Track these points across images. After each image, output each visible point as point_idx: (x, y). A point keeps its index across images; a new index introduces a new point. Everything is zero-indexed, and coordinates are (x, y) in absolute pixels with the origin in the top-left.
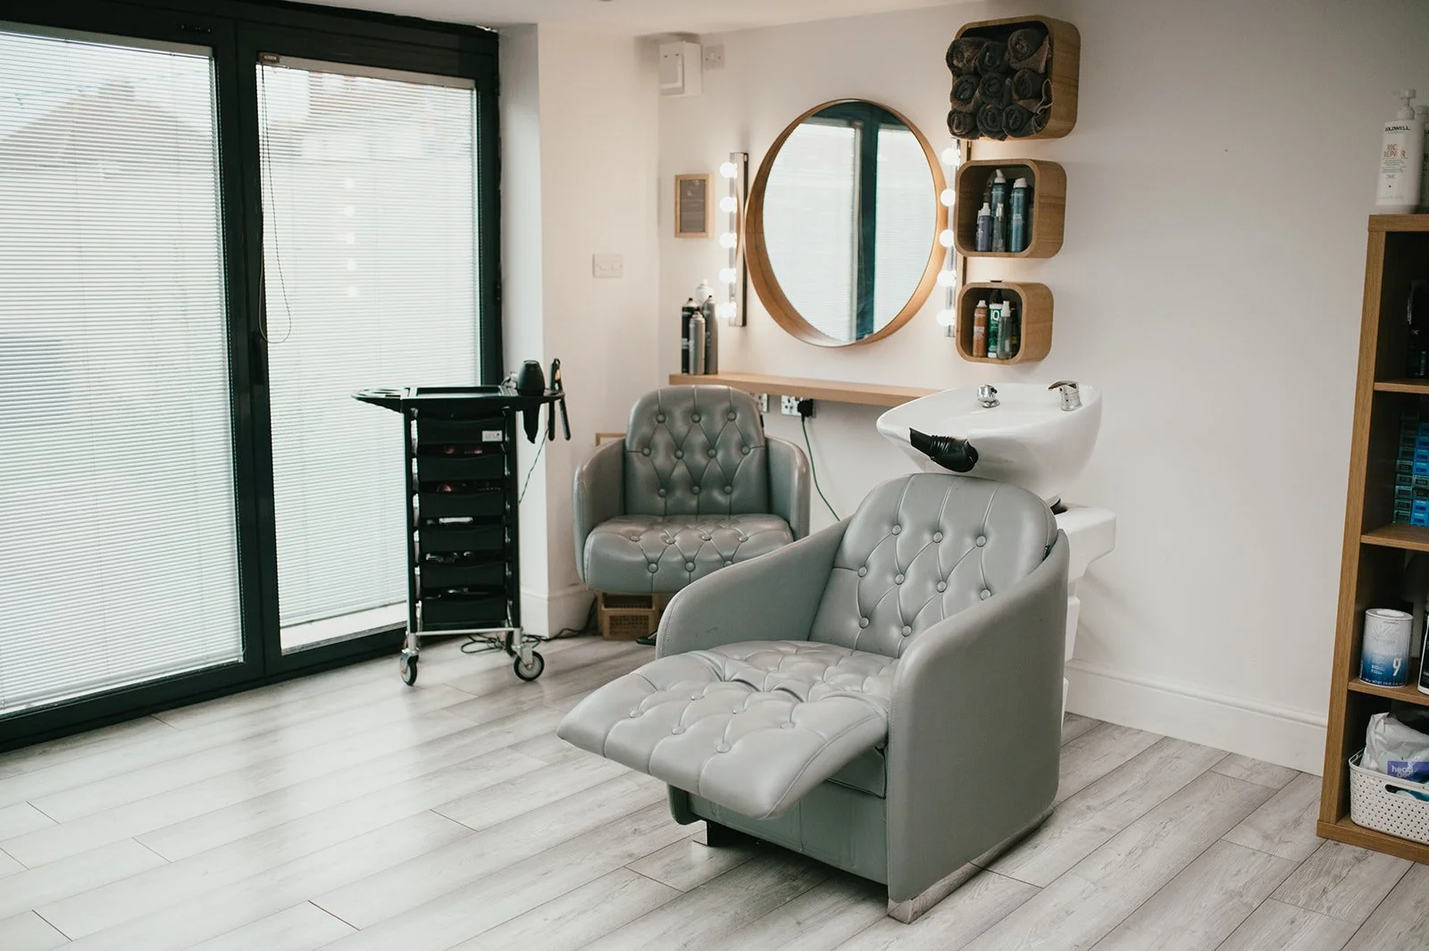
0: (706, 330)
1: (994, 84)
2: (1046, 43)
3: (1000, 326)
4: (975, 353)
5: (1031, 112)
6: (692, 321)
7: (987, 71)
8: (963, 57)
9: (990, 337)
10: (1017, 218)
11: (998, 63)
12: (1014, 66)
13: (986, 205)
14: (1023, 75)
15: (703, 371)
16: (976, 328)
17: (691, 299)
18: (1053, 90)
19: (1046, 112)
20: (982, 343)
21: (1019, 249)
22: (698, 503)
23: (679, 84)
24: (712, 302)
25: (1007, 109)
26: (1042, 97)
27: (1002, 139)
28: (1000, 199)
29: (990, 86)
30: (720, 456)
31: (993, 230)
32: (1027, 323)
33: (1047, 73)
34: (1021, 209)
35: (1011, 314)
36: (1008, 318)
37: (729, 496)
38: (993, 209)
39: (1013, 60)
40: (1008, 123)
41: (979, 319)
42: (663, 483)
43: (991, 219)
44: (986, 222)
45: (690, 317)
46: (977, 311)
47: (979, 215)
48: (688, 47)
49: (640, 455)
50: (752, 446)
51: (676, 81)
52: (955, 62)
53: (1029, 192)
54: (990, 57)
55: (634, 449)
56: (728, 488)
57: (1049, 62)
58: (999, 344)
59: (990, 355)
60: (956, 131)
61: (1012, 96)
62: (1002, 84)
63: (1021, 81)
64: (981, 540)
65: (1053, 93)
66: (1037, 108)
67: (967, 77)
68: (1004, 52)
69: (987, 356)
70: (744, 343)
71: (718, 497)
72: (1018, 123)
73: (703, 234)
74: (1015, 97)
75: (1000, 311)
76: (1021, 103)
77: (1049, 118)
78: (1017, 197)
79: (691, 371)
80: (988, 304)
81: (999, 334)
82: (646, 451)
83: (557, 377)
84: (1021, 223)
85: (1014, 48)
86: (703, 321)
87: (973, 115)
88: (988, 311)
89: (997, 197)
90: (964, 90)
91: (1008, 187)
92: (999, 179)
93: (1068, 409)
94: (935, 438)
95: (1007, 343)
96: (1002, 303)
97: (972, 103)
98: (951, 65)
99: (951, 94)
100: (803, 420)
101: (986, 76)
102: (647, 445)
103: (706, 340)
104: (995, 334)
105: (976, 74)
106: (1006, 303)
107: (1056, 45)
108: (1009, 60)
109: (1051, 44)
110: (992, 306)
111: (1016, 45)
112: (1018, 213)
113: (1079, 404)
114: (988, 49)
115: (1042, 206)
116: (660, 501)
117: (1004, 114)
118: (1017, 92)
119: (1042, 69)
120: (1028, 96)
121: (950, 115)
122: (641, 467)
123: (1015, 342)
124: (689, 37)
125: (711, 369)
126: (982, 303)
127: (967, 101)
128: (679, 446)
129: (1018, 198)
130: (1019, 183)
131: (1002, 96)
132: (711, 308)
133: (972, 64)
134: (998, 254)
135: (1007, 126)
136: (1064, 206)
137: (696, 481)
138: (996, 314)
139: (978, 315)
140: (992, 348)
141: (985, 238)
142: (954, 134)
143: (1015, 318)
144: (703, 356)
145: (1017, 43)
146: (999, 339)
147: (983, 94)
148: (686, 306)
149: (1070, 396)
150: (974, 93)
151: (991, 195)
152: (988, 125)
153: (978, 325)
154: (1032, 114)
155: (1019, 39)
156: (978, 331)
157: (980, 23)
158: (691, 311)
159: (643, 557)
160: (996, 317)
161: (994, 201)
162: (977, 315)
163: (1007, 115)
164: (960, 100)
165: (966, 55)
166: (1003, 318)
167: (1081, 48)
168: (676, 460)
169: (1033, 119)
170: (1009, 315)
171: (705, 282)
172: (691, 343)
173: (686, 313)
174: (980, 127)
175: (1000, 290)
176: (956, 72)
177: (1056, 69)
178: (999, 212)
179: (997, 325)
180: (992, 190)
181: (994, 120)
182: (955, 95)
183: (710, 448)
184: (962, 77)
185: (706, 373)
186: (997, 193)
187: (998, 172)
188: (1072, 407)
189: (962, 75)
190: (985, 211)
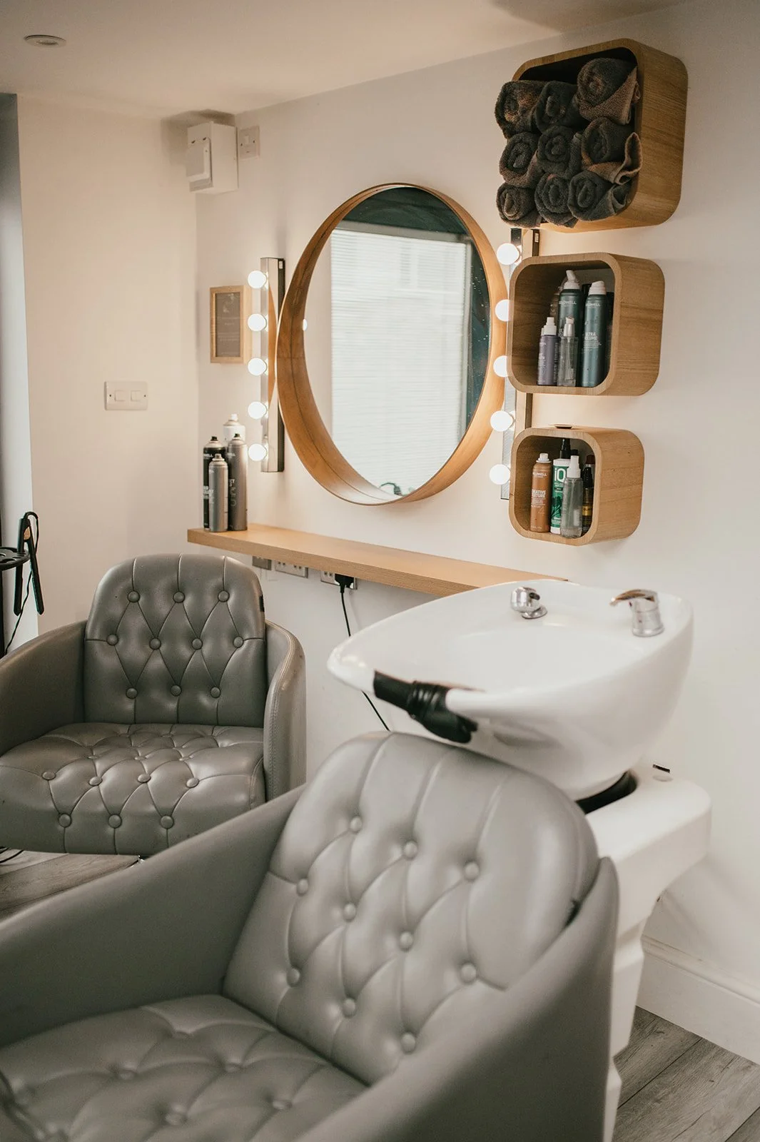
0: (230, 477)
1: (557, 143)
2: (633, 78)
3: (565, 491)
4: (533, 527)
5: (609, 182)
6: (212, 465)
7: (549, 125)
8: (516, 107)
9: (552, 503)
10: (591, 338)
11: (563, 111)
12: (585, 114)
13: (550, 320)
14: (597, 127)
15: (226, 527)
16: (535, 493)
17: (214, 439)
18: (641, 148)
19: (630, 182)
20: (542, 513)
21: (593, 383)
22: (178, 706)
23: (206, 175)
24: (238, 442)
25: (575, 178)
26: (623, 158)
27: (570, 224)
28: (570, 311)
29: (551, 146)
30: (207, 648)
31: (559, 355)
32: (602, 488)
33: (633, 124)
34: (596, 326)
35: (582, 474)
36: (578, 480)
37: (216, 701)
38: (559, 325)
39: (583, 105)
40: (575, 199)
41: (539, 479)
42: (133, 680)
43: (557, 339)
44: (550, 343)
45: (210, 460)
46: (536, 467)
47: (542, 335)
48: (217, 130)
49: (105, 643)
50: (247, 636)
51: (202, 171)
52: (507, 116)
53: (607, 300)
54: (553, 103)
55: (96, 637)
56: (216, 690)
57: (635, 109)
58: (564, 515)
59: (554, 530)
60: (507, 215)
61: (582, 158)
62: (567, 142)
63: (595, 135)
64: (471, 869)
65: (641, 153)
66: (615, 174)
67: (521, 135)
68: (571, 96)
69: (549, 531)
70: (283, 492)
71: (205, 700)
72: (588, 199)
73: (236, 359)
74: (586, 160)
75: (566, 468)
76: (593, 168)
77: (636, 191)
78: (593, 307)
79: (211, 527)
80: (551, 458)
81: (564, 503)
82: (112, 639)
83: (27, 536)
84: (596, 345)
85: (586, 88)
86: (225, 465)
87: (530, 190)
88: (552, 469)
89: (566, 309)
90: (517, 154)
91: (582, 295)
92: (571, 283)
93: (641, 634)
94: (418, 686)
95: (576, 514)
96: (569, 458)
97: (528, 173)
98: (501, 120)
99: (501, 162)
100: (342, 591)
101: (546, 132)
102: (112, 630)
103: (229, 488)
104: (560, 501)
105: (535, 131)
106: (575, 460)
107: (647, 82)
108: (579, 106)
109: (640, 79)
110: (557, 463)
111: (588, 83)
112: (592, 331)
113: (660, 629)
114: (549, 93)
115: (625, 322)
116: (129, 706)
117: (570, 187)
118: (589, 153)
119: (625, 116)
120: (605, 157)
121: (501, 191)
122: (105, 660)
123: (586, 514)
124: (222, 118)
125: (238, 523)
126: (543, 458)
127: (521, 171)
128: (154, 634)
129: (593, 310)
130: (596, 288)
131: (568, 160)
132: (236, 449)
133: (529, 117)
134: (565, 389)
135: (575, 205)
136: (660, 322)
137: (175, 679)
138: (561, 472)
139: (539, 474)
140: (555, 520)
141: (549, 365)
142: (505, 219)
143: (587, 478)
144: (226, 509)
145: (590, 80)
146: (564, 509)
147: (543, 158)
148: (208, 447)
149: (647, 616)
150: (531, 157)
151: (559, 306)
152: (549, 202)
153: (538, 488)
154: (608, 185)
155: (592, 74)
156: (538, 496)
157: (543, 59)
158: (212, 451)
159: (52, 805)
160: (561, 477)
161: (562, 315)
162: (535, 474)
163: (574, 187)
164: (513, 169)
165: (521, 103)
166: (570, 480)
167: (690, 93)
168: (151, 651)
169: (610, 192)
170: (579, 477)
171: (235, 417)
172: (211, 492)
173: (208, 455)
174: (539, 208)
175: (568, 440)
176: (509, 130)
177: (648, 117)
178: (568, 330)
179: (562, 489)
180: (560, 300)
181: (557, 196)
182: (508, 163)
183: (194, 636)
184: (514, 137)
185: (230, 529)
186: (567, 303)
187: (569, 274)
188: (648, 632)
189: (516, 133)
190: (549, 329)
